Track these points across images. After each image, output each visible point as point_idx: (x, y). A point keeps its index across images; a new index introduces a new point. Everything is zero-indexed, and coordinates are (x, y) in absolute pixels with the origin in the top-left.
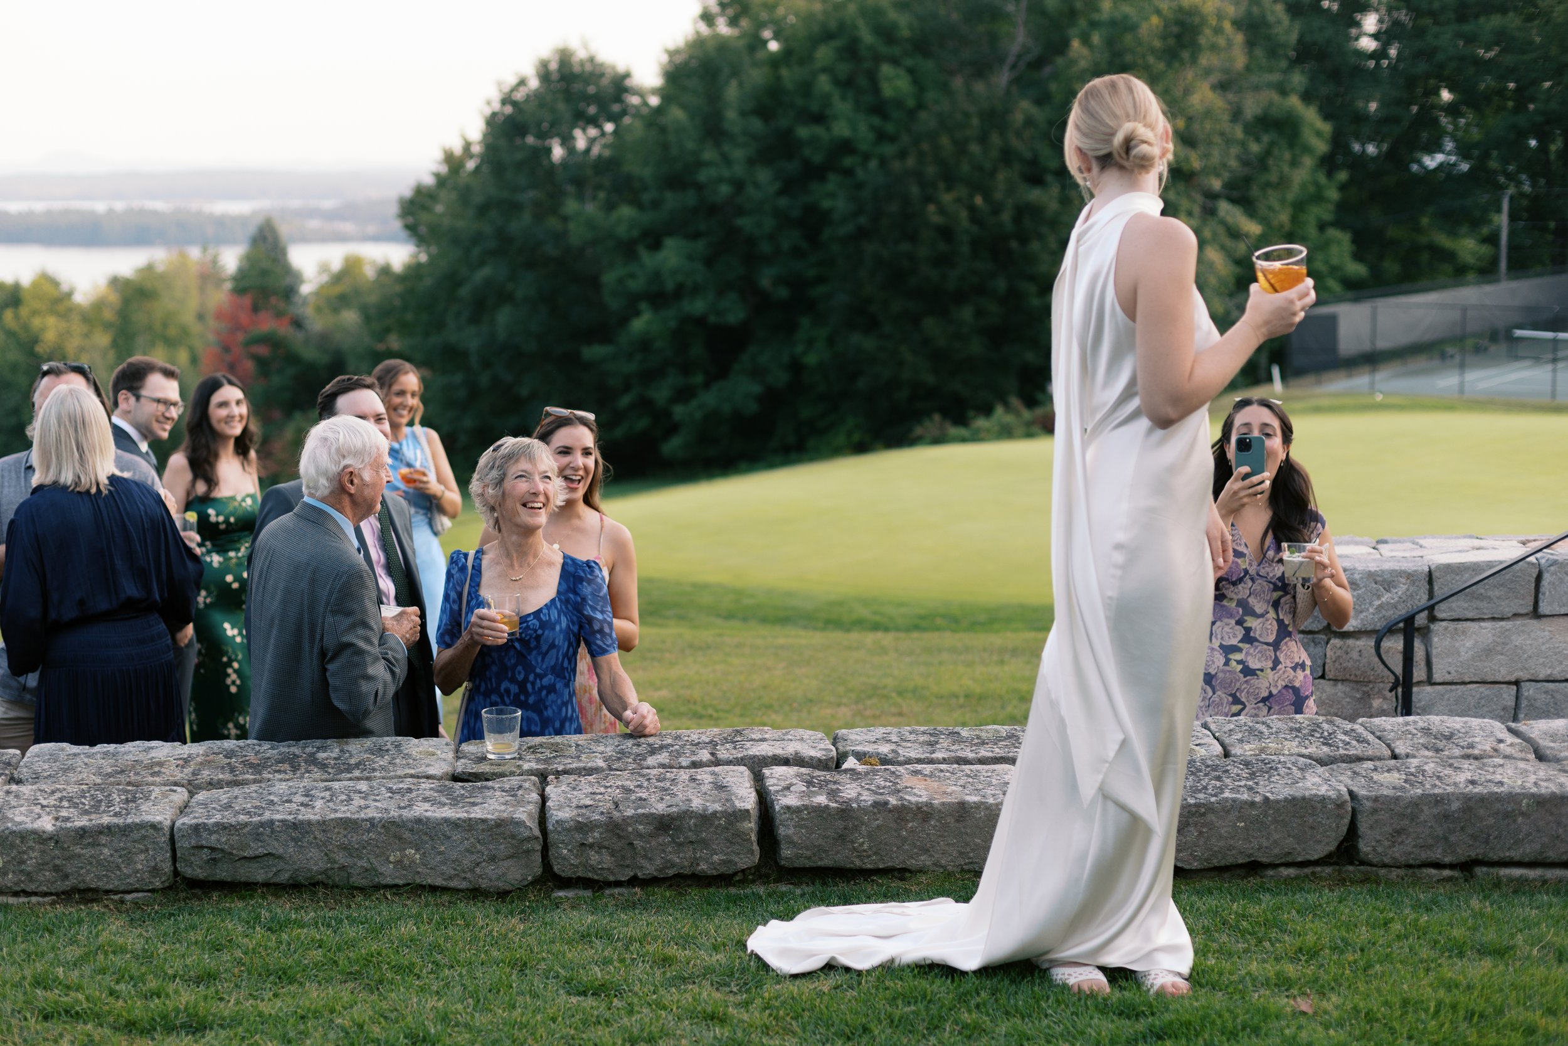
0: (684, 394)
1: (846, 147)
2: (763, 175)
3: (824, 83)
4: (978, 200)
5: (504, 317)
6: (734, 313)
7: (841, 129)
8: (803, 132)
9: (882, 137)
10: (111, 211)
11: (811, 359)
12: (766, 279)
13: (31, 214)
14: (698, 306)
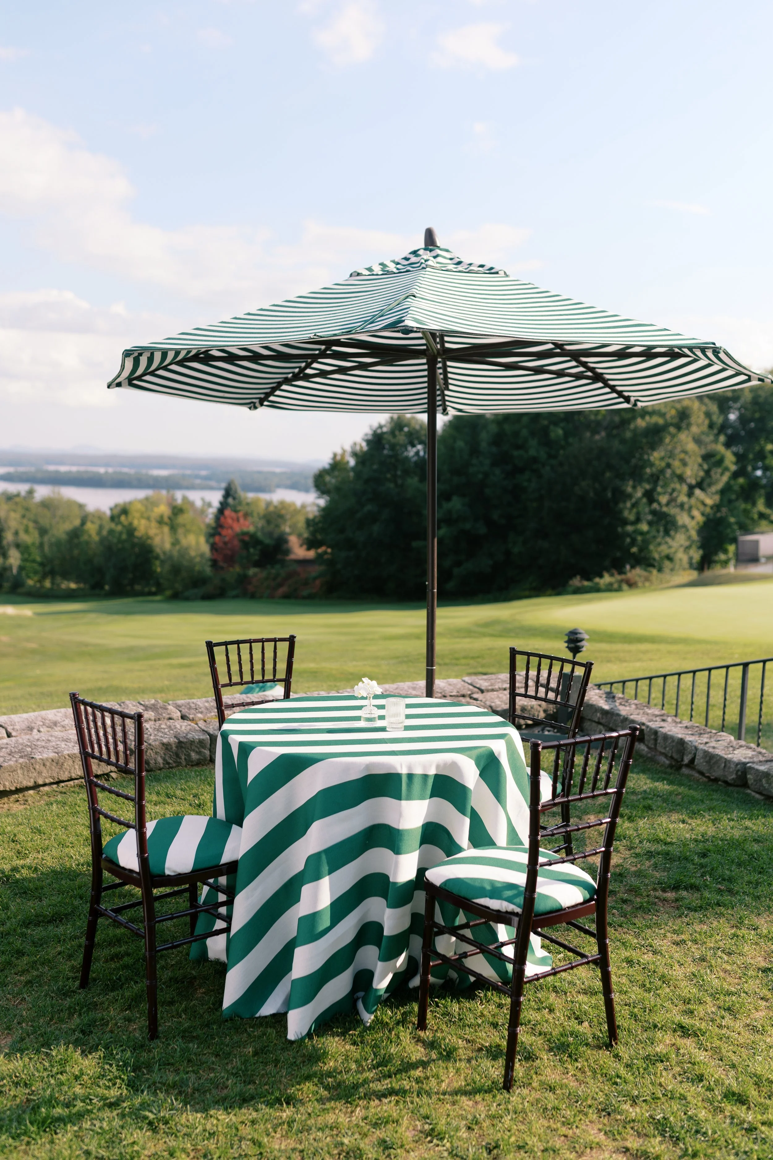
0: (459, 564)
1: (535, 460)
2: (497, 471)
3: (524, 432)
4: (597, 486)
5: (376, 528)
6: (482, 529)
7: (532, 452)
8: (516, 453)
9: (550, 456)
10: (106, 473)
11: (516, 550)
12: (495, 515)
13: (70, 472)
14: (468, 526)
